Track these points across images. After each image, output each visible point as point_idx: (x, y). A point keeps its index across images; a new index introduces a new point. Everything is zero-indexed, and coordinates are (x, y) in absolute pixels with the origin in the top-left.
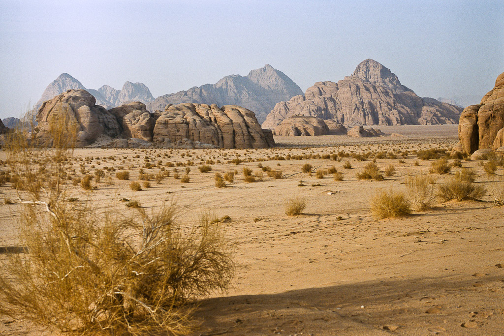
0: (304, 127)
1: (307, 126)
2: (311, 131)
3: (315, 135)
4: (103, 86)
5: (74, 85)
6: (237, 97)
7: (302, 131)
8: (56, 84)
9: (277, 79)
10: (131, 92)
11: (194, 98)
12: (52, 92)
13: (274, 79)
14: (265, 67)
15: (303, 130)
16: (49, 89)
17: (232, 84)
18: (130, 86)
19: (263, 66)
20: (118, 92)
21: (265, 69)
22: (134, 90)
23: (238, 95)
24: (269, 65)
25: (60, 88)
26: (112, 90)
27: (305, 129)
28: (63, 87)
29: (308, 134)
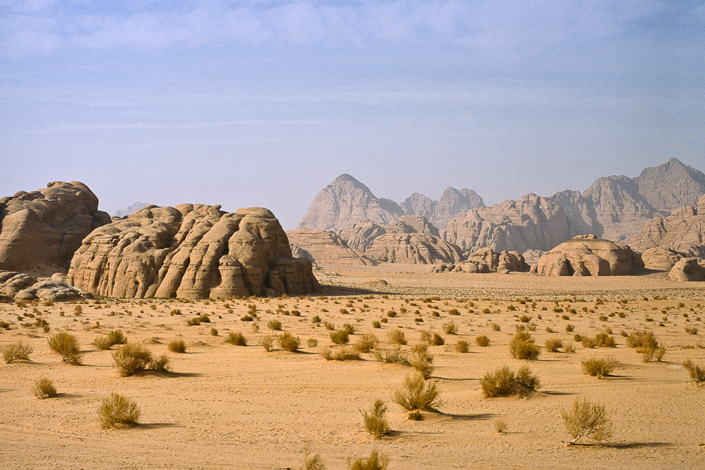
0: (581, 258)
1: (587, 257)
2: (594, 268)
3: (600, 274)
4: (413, 195)
5: (357, 191)
6: (616, 212)
7: (576, 267)
8: (330, 191)
9: (688, 181)
10: (452, 204)
11: (525, 212)
12: (324, 202)
13: (682, 181)
14: (668, 163)
15: (578, 266)
16: (319, 198)
17: (609, 191)
18: (453, 195)
19: (665, 162)
20: (434, 204)
21: (667, 166)
22: (457, 200)
23: (617, 208)
24: (675, 160)
25: (335, 197)
26: (426, 200)
27: (582, 264)
28: (340, 195)
29: (586, 273)
